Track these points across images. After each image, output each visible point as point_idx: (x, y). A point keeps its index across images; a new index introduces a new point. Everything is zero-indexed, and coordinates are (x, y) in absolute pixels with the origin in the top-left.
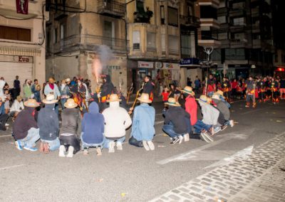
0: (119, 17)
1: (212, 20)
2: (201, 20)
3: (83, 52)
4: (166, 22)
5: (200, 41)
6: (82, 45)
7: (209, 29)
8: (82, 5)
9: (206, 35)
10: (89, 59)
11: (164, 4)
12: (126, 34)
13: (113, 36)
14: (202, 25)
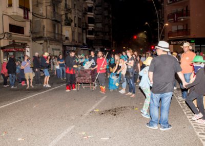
0: (59, 22)
1: (93, 25)
2: (89, 25)
3: (46, 41)
4: (77, 25)
5: (88, 36)
6: (45, 37)
7: (91, 30)
8: (45, 14)
9: (91, 33)
10: (48, 45)
11: (76, 16)
12: (62, 32)
13: (57, 32)
14: (89, 27)
